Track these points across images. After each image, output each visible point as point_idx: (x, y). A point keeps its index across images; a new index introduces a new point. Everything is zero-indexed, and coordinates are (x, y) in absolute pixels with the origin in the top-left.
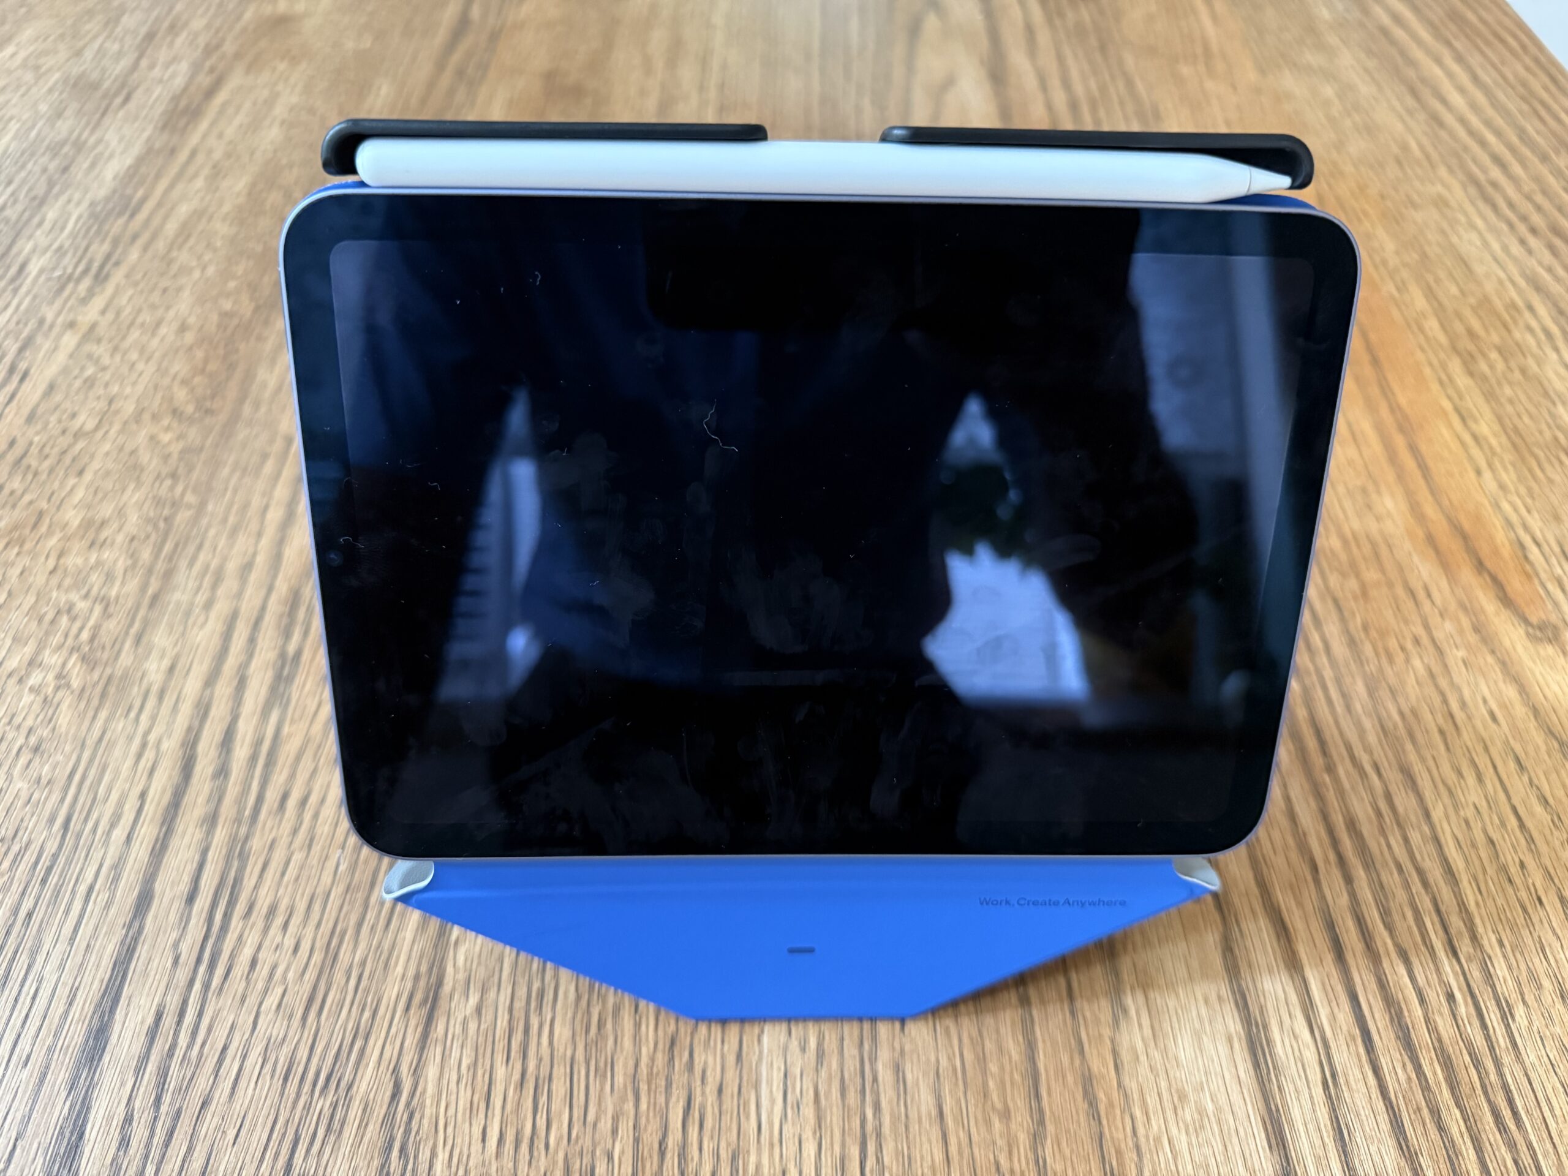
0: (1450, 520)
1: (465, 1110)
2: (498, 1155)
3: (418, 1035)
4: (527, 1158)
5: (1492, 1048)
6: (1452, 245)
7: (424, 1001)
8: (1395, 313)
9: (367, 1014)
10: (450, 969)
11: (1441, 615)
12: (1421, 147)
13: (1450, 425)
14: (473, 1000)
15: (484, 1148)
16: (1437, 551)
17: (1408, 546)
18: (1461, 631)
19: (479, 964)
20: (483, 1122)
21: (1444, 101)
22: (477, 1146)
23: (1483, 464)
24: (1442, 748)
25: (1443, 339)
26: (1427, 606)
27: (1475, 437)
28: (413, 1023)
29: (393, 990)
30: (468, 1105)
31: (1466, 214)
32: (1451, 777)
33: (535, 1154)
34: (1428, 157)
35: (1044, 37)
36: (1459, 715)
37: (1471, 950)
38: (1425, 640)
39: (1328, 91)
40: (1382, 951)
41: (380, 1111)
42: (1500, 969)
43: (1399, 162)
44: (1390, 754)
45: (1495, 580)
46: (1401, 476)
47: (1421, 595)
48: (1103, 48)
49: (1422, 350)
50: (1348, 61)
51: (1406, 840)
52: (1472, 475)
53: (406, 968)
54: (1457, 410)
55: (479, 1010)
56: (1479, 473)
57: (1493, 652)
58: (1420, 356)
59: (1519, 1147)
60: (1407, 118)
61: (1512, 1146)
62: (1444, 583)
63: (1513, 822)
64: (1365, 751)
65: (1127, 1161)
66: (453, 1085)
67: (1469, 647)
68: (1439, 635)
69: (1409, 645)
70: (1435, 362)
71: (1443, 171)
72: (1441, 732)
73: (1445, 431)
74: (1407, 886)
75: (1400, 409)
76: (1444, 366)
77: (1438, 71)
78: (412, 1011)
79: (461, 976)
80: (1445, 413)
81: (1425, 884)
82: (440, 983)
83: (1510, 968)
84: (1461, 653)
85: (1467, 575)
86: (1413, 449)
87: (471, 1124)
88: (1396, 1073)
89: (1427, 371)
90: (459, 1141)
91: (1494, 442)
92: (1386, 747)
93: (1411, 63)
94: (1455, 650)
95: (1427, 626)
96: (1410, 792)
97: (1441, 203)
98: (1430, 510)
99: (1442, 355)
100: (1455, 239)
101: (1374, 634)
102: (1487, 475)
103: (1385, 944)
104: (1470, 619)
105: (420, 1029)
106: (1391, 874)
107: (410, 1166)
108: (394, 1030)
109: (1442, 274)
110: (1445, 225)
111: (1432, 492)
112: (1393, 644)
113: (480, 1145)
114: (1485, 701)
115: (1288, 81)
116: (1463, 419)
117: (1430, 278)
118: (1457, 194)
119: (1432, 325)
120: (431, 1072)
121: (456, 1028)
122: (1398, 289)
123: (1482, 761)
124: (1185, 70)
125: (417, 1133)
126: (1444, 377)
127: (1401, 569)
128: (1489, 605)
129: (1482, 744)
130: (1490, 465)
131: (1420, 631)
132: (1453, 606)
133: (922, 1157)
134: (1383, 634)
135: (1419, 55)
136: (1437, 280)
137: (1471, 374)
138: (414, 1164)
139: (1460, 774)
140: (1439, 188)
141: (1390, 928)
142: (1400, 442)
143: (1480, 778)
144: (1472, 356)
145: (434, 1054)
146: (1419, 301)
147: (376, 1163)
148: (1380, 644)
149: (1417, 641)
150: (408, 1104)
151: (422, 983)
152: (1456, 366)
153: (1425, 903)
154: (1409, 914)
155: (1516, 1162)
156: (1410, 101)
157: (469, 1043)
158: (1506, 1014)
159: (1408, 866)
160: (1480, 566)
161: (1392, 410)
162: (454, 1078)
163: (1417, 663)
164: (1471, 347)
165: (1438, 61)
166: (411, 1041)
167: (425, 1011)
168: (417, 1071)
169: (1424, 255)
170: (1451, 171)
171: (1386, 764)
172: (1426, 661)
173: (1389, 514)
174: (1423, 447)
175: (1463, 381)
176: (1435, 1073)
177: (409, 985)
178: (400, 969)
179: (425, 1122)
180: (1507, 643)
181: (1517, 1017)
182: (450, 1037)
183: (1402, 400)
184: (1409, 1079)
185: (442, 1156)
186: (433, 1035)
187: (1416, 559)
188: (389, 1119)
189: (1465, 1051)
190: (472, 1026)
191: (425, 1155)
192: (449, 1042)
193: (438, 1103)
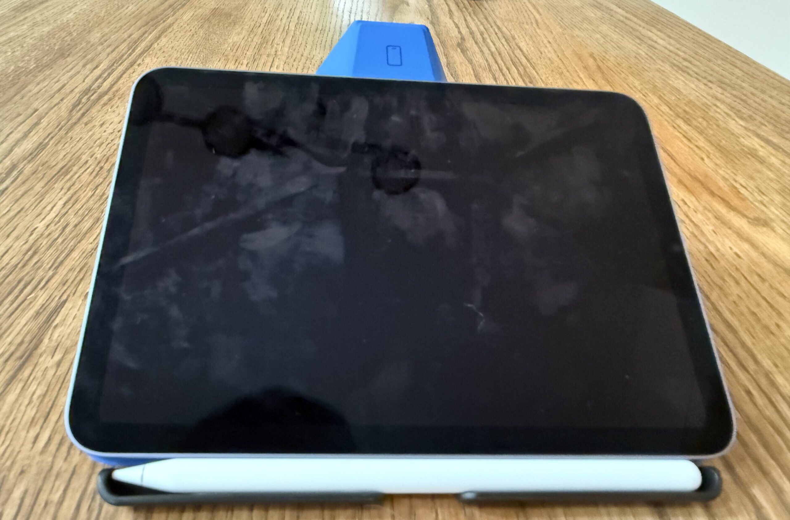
0: (690, 175)
1: (26, 423)
7: (21, 357)
10: (46, 341)
11: (696, 212)
13: (682, 142)
14: (57, 357)
15: (32, 448)
18: (708, 219)
19: (67, 339)
22: (28, 445)
23: (704, 156)
24: (709, 267)
27: (697, 146)
28: (7, 368)
30: (30, 420)
36: (716, 254)
45: (723, 199)
52: (699, 160)
54: (685, 137)
55: (59, 364)
57: (730, 228)
58: (661, 117)
62: (693, 199)
66: (23, 408)
67: (714, 225)
70: (670, 121)
72: (707, 260)
73: (680, 144)
76: (674, 122)
78: (9, 362)
79: (53, 344)
80: (678, 137)
82: (36, 347)
84: (710, 228)
85: (706, 197)
87: (28, 432)
89: (666, 123)
90: (14, 442)
91: (708, 149)
94: (707, 226)
98: (679, 171)
99: (673, 118)
102: (707, 160)
104: (713, 214)
105: (11, 373)
111: (678, 165)
113: (31, 445)
114: (730, 248)
116: (689, 140)
119: (665, 108)
121: (38, 373)
122: (645, 96)
126: (676, 126)
128: (722, 209)
130: (708, 157)
132: (701, 208)
136: (664, 94)
137: (689, 125)
144: (688, 120)
145: (17, 388)
146: (656, 100)
151: (23, 348)
152: (680, 122)
157: (44, 382)
162: (26, 402)
164: (687, 116)
167: (18, 364)
169: (656, 86)
175: (685, 127)
177: (13, 348)
178: (9, 339)
182: (31, 378)
186: (19, 376)
190: (51, 373)
192: (29, 381)
193: (8, 418)
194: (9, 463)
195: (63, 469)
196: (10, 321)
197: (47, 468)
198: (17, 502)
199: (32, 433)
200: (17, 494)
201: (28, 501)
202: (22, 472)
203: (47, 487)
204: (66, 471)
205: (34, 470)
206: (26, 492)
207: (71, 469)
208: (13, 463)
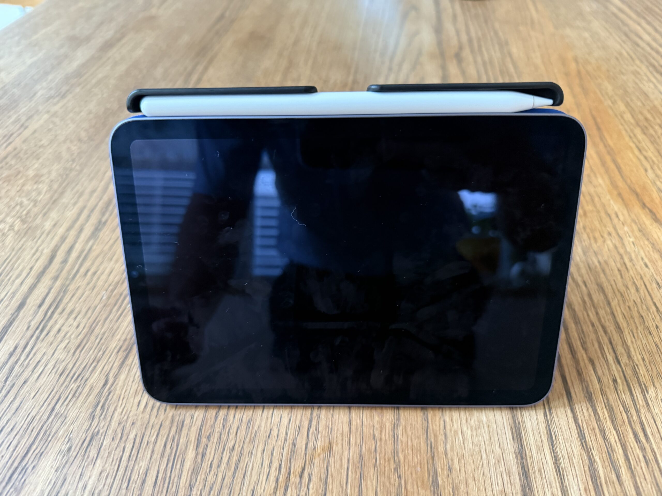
0: (630, 188)
1: (133, 393)
2: (143, 412)
3: (120, 362)
4: (156, 414)
5: (635, 405)
6: (640, 88)
7: (126, 350)
8: (610, 112)
9: (101, 353)
11: (623, 224)
12: (628, 53)
13: (633, 152)
15: (138, 409)
16: (623, 200)
17: (608, 197)
18: (633, 231)
20: (140, 399)
21: (641, 38)
22: (135, 407)
23: (648, 167)
24: (619, 277)
25: (632, 121)
26: (615, 220)
27: (646, 158)
28: (119, 357)
29: (113, 345)
30: (135, 392)
31: (648, 77)
32: (623, 289)
33: (160, 413)
34: (631, 57)
35: (460, 18)
36: (629, 264)
37: (627, 362)
38: (614, 233)
39: (586, 35)
40: (580, 359)
41: (96, 391)
42: (642, 371)
43: (617, 59)
44: (592, 278)
45: (651, 211)
46: (607, 171)
47: (613, 216)
48: (486, 22)
49: (622, 125)
50: (596, 25)
51: (597, 314)
52: (642, 171)
53: (121, 337)
54: (637, 147)
56: (646, 170)
57: (648, 239)
58: (621, 127)
59: (647, 450)
60: (623, 44)
61: (643, 449)
62: (625, 212)
63: (654, 308)
64: (580, 275)
65: (439, 440)
66: (130, 383)
67: (636, 237)
68: (620, 232)
69: (606, 235)
70: (629, 130)
71: (638, 62)
72: (619, 270)
73: (631, 155)
74: (596, 332)
75: (609, 146)
76: (632, 131)
77: (638, 28)
78: (120, 353)
80: (631, 148)
81: (605, 332)
83: (648, 371)
84: (632, 240)
85: (637, 209)
86: (615, 161)
87: (134, 398)
88: (583, 412)
89: (624, 132)
90: (127, 405)
91: (654, 159)
92: (591, 276)
93: (627, 25)
94: (629, 238)
95: (615, 229)
96: (601, 295)
97: (636, 73)
98: (621, 184)
99: (632, 127)
100: (641, 86)
101: (588, 230)
102: (650, 171)
103: (582, 356)
104: (638, 227)
105: (121, 360)
106: (588, 327)
107: (104, 413)
108: (110, 360)
109: (634, 98)
110: (637, 81)
111: (622, 177)
112: (597, 235)
113: (136, 407)
114: (642, 259)
115: (568, 31)
116: (640, 150)
117: (628, 100)
118: (644, 69)
119: (628, 116)
120: (122, 377)
122: (613, 103)
123: (639, 283)
124: (521, 28)
125: (111, 400)
126: (632, 135)
127: (604, 206)
128: (647, 221)
129: (639, 276)
130: (652, 168)
131: (611, 229)
132: (629, 221)
133: (338, 429)
134: (593, 231)
135: (630, 23)
136: (632, 100)
137: (645, 134)
138: (106, 412)
139: (627, 287)
140: (635, 68)
141: (585, 349)
142: (608, 159)
143: (638, 290)
144: (646, 127)
146: (622, 107)
147: (90, 410)
148: (591, 235)
149: (610, 234)
150: (109, 389)
151: (127, 343)
152: (638, 131)
153: (605, 340)
154: (596, 345)
155: (644, 457)
156: (624, 38)
158: (644, 390)
159: (597, 324)
160: (644, 206)
161: (605, 146)
162: (131, 380)
163: (609, 242)
164: (646, 124)
165: (639, 24)
166: (117, 364)
167: (125, 354)
168: (116, 377)
169: (626, 91)
170: (641, 61)
171: (590, 282)
172: (614, 242)
173: (600, 185)
174: (619, 161)
175: (640, 136)
176: (604, 414)
177: (121, 343)
178: (118, 337)
179: (115, 397)
180: (655, 236)
181: (650, 392)
183: (610, 143)
184: (590, 415)
185: (119, 410)
186: (126, 363)
187: (612, 202)
188: (100, 394)
189: (620, 405)
191: (111, 409)
192: (132, 366)
193: (122, 389)
194: (125, 418)
195: (155, 423)
196: (118, 324)
197: (146, 422)
198: (132, 441)
199: (137, 401)
200: (132, 436)
201: (138, 441)
202: (133, 424)
203: (148, 433)
204: (157, 423)
205: (139, 423)
206: (136, 435)
207: (159, 423)
208: (128, 417)
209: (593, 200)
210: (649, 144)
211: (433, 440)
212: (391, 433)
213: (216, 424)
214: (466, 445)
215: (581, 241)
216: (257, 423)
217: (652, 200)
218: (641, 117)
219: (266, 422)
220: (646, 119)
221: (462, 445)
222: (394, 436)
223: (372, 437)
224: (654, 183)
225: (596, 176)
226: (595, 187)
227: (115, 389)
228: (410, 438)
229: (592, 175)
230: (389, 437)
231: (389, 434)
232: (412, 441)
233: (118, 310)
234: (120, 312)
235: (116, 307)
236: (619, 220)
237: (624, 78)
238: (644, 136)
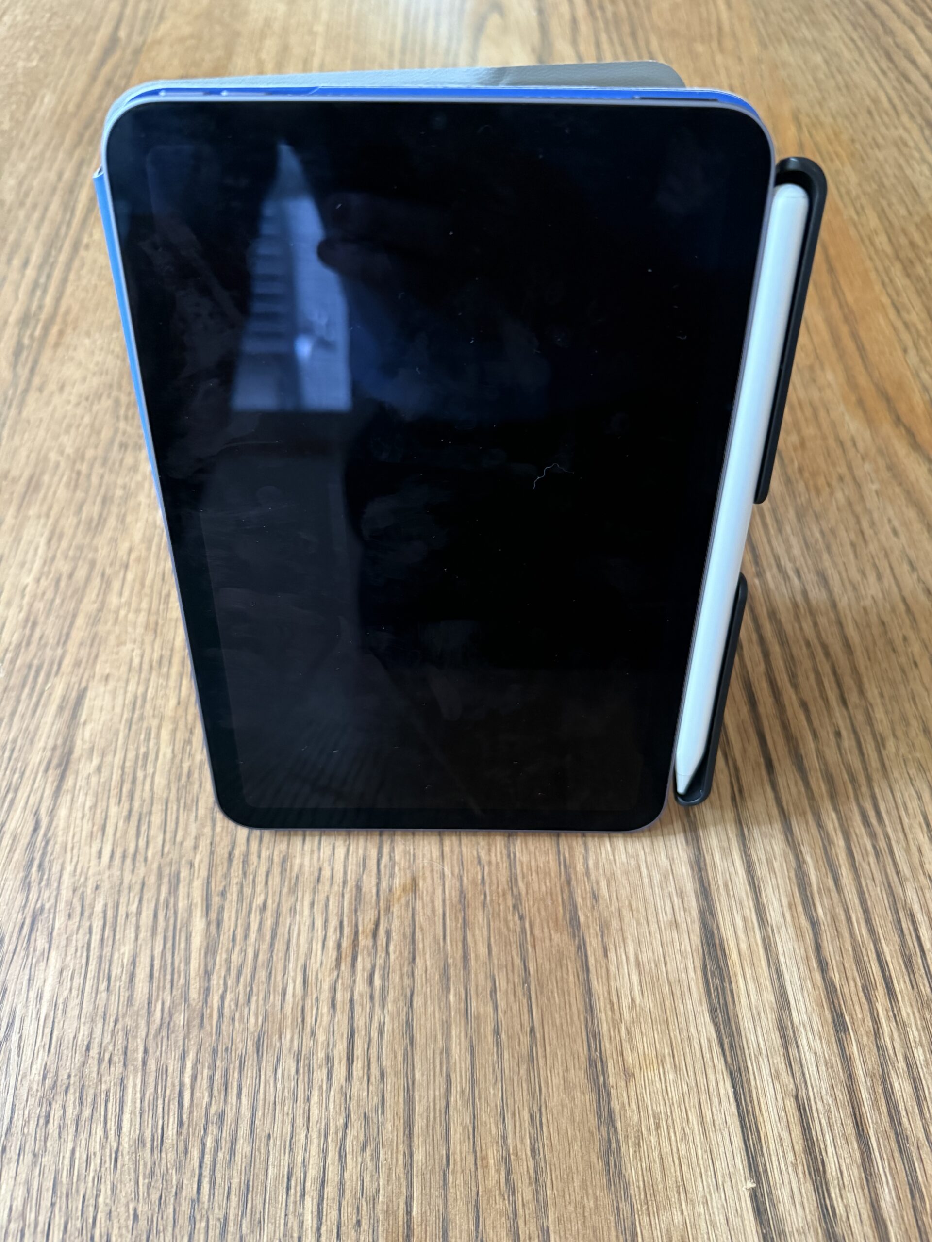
0: (876, 386)
1: (87, 837)
2: (110, 866)
3: (54, 788)
4: (131, 867)
5: (865, 769)
6: (906, 177)
7: (59, 765)
8: (852, 232)
9: (17, 775)
10: (79, 742)
11: (863, 459)
12: (890, 100)
13: (886, 316)
14: (96, 761)
15: (100, 862)
16: (865, 412)
17: (842, 408)
18: (877, 470)
19: (101, 738)
20: (100, 845)
21: (914, 62)
22: (94, 861)
23: (910, 344)
24: (852, 556)
25: (889, 250)
26: (852, 452)
27: (906, 325)
28: (50, 779)
29: (36, 757)
30: (89, 835)
31: (920, 151)
32: (856, 577)
33: (137, 864)
34: (894, 107)
35: (585, 28)
36: (868, 532)
37: (858, 701)
38: (848, 478)
39: (818, 59)
40: (787, 703)
41: (24, 841)
42: (879, 714)
43: (870, 113)
44: (810, 562)
45: (908, 431)
46: (842, 355)
47: (848, 444)
48: (634, 34)
49: (871, 259)
50: (837, 32)
51: (815, 624)
52: (900, 353)
53: (46, 743)
54: (894, 304)
55: (99, 769)
56: (905, 351)
57: (900, 484)
58: (868, 264)
59: (878, 836)
60: (881, 77)
61: (873, 836)
62: (867, 435)
63: (902, 609)
64: (790, 560)
65: (577, 854)
66: (78, 822)
67: (882, 482)
68: (859, 473)
69: (834, 482)
70: (881, 268)
71: (905, 118)
72: (853, 545)
73: (882, 321)
74: (812, 656)
75: (847, 305)
76: (887, 271)
77: (911, 37)
78: (50, 772)
79: (87, 746)
80: (883, 306)
81: (827, 654)
82: (71, 752)
83: (887, 712)
84: (875, 487)
85: (887, 428)
86: (855, 336)
87: (91, 847)
88: (789, 788)
89: (873, 275)
90: (81, 858)
91: (921, 327)
92: (807, 557)
93: (890, 32)
94: (870, 484)
95: (850, 468)
96: (823, 590)
97: (900, 144)
98: (863, 380)
99: (887, 263)
100: (908, 172)
101: (806, 475)
102: (912, 352)
103: (791, 698)
104: (886, 463)
105: (55, 784)
106: (801, 649)
107: (46, 877)
108: (36, 785)
109: (894, 200)
110: (902, 161)
111: (866, 368)
112: (821, 481)
113: (97, 860)
114: (890, 521)
115: (785, 52)
116: (898, 311)
117: (884, 203)
118: (914, 134)
119: (881, 240)
120: (62, 812)
121: (81, 782)
122: (857, 213)
123: (883, 565)
124: (700, 48)
125: (52, 854)
126: (887, 280)
127: (833, 425)
128: (901, 449)
129: (883, 552)
130: (915, 345)
131: (843, 469)
132: (873, 452)
133: (424, 855)
134: (814, 474)
135: (896, 25)
136: (890, 205)
137: (908, 276)
138: (49, 875)
139: (863, 574)
140: (901, 131)
141: (795, 686)
142: (844, 330)
143: (879, 577)
144: (911, 262)
145: (65, 800)
146: (873, 221)
147: (21, 875)
148: (811, 483)
149: (841, 479)
150: (45, 835)
151: (58, 752)
152: (897, 271)
153: (825, 668)
154: (812, 677)
155: (874, 847)
156: (885, 63)
157: (91, 792)
158: (880, 744)
159: (815, 642)
160: (898, 421)
161: (841, 306)
162: (80, 815)
163: (839, 495)
164: (911, 255)
165: (913, 30)
166: (49, 791)
167: (59, 771)
168: (52, 814)
169: (882, 185)
170: (912, 116)
171: (806, 570)
172: (846, 493)
173: (829, 385)
174: (862, 334)
175: (901, 281)
176: (820, 788)
177: (48, 754)
178: (41, 744)
179: (58, 847)
180: (912, 477)
181: (888, 746)
182: (77, 788)
183: (850, 298)
184: (799, 792)
185: (69, 868)
186: (65, 788)
187: (847, 418)
188: (31, 845)
189: (844, 772)
190: (94, 780)
191: (56, 868)
192: (76, 792)
193: (68, 833)
194: (82, 879)
195: (134, 881)
196: (35, 720)
197: (118, 882)
198: (101, 915)
200: (99, 908)
201: (110, 914)
202: (97, 888)
203: (123, 900)
204: (136, 883)
205: (106, 886)
206: (106, 905)
207: (140, 881)
208: (86, 879)
209: (816, 416)
210: (914, 298)
211: (567, 855)
212: (505, 852)
213: (232, 871)
214: (617, 857)
215: (795, 497)
216: (297, 861)
217: (912, 410)
218: (903, 241)
219: (311, 859)
220: (913, 244)
221: (611, 857)
222: (509, 856)
223: (476, 862)
224: (917, 375)
225: (823, 368)
226: (821, 389)
227: (55, 835)
228: (533, 856)
229: (817, 367)
230: (502, 858)
231: (501, 853)
232: (536, 860)
233: (30, 695)
234: (34, 699)
235: (27, 690)
236: (857, 451)
237: (880, 156)
238: (907, 282)
